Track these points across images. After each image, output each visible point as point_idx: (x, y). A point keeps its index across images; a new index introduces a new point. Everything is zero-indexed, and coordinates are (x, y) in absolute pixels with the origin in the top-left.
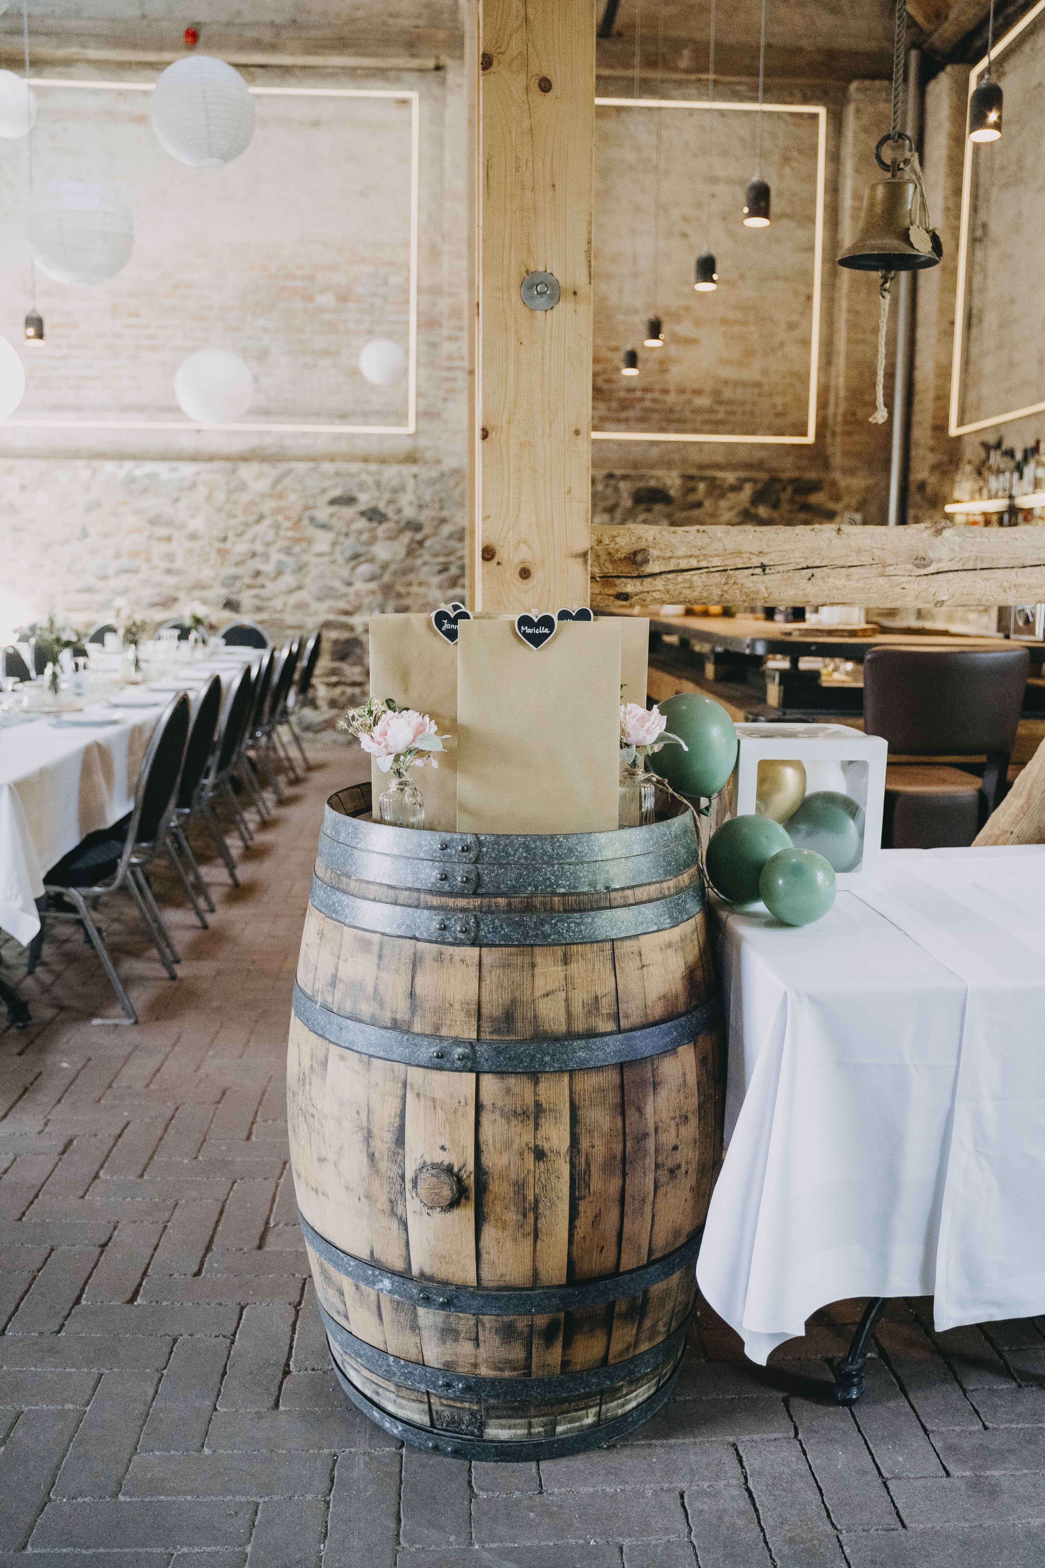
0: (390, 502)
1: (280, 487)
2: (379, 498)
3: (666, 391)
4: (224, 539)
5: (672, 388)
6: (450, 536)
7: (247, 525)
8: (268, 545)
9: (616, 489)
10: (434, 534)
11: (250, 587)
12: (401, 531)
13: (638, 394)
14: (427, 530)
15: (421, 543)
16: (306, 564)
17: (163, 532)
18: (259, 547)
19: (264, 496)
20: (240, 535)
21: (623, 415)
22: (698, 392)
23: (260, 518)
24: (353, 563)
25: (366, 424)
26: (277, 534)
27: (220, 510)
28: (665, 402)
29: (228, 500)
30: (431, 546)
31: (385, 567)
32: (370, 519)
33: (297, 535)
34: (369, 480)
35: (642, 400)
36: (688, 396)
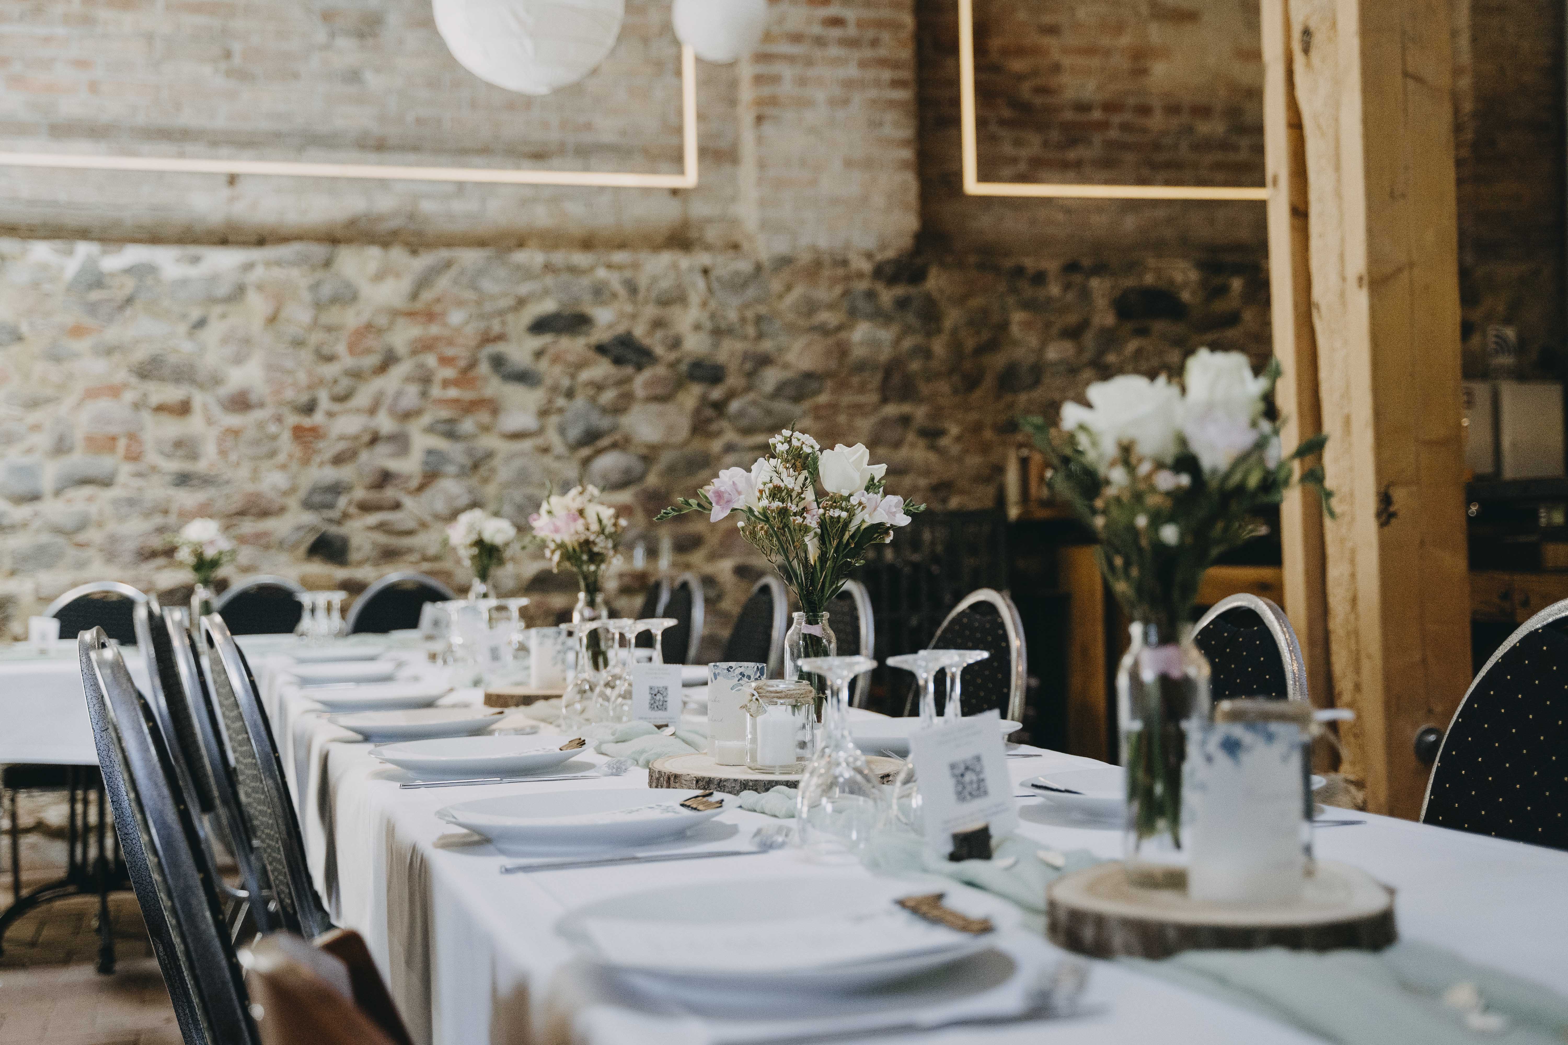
0: (658, 324)
1: (427, 296)
2: (634, 317)
3: (1144, 110)
4: (309, 408)
5: (1156, 103)
6: (778, 392)
7: (357, 375)
8: (407, 416)
9: (1085, 294)
10: (749, 388)
11: (365, 507)
12: (680, 383)
13: (1097, 115)
14: (733, 380)
15: (719, 407)
16: (489, 455)
17: (172, 394)
18: (385, 423)
19: (395, 314)
20: (341, 398)
21: (1072, 155)
22: (1203, 111)
23: (388, 361)
24: (585, 452)
25: (586, 169)
26: (424, 394)
27: (298, 343)
28: (1144, 130)
29: (315, 323)
30: (741, 414)
31: (648, 457)
32: (618, 361)
33: (468, 395)
34: (614, 280)
35: (1103, 126)
36: (1185, 119)
